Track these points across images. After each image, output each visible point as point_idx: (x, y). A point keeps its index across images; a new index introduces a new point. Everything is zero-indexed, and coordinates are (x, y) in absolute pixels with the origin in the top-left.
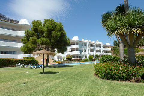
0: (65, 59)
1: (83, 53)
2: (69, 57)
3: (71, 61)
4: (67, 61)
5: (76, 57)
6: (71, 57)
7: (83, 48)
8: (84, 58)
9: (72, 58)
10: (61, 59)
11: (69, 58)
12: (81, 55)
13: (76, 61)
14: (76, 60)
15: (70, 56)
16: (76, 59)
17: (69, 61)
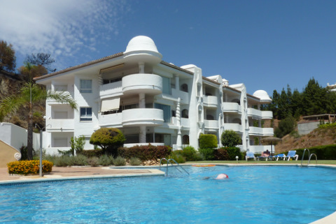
0: (88, 147)
1: (176, 123)
2: (107, 137)
3: (120, 158)
4: (95, 159)
5: (143, 137)
6: (116, 138)
7: (176, 99)
8: (178, 146)
9: (120, 144)
10: (69, 149)
11: (109, 144)
12: (168, 128)
13: (144, 159)
14: (144, 155)
15: (113, 133)
16: (143, 149)
17: (105, 157)
